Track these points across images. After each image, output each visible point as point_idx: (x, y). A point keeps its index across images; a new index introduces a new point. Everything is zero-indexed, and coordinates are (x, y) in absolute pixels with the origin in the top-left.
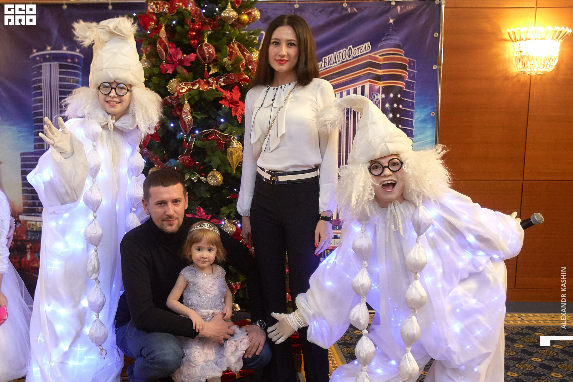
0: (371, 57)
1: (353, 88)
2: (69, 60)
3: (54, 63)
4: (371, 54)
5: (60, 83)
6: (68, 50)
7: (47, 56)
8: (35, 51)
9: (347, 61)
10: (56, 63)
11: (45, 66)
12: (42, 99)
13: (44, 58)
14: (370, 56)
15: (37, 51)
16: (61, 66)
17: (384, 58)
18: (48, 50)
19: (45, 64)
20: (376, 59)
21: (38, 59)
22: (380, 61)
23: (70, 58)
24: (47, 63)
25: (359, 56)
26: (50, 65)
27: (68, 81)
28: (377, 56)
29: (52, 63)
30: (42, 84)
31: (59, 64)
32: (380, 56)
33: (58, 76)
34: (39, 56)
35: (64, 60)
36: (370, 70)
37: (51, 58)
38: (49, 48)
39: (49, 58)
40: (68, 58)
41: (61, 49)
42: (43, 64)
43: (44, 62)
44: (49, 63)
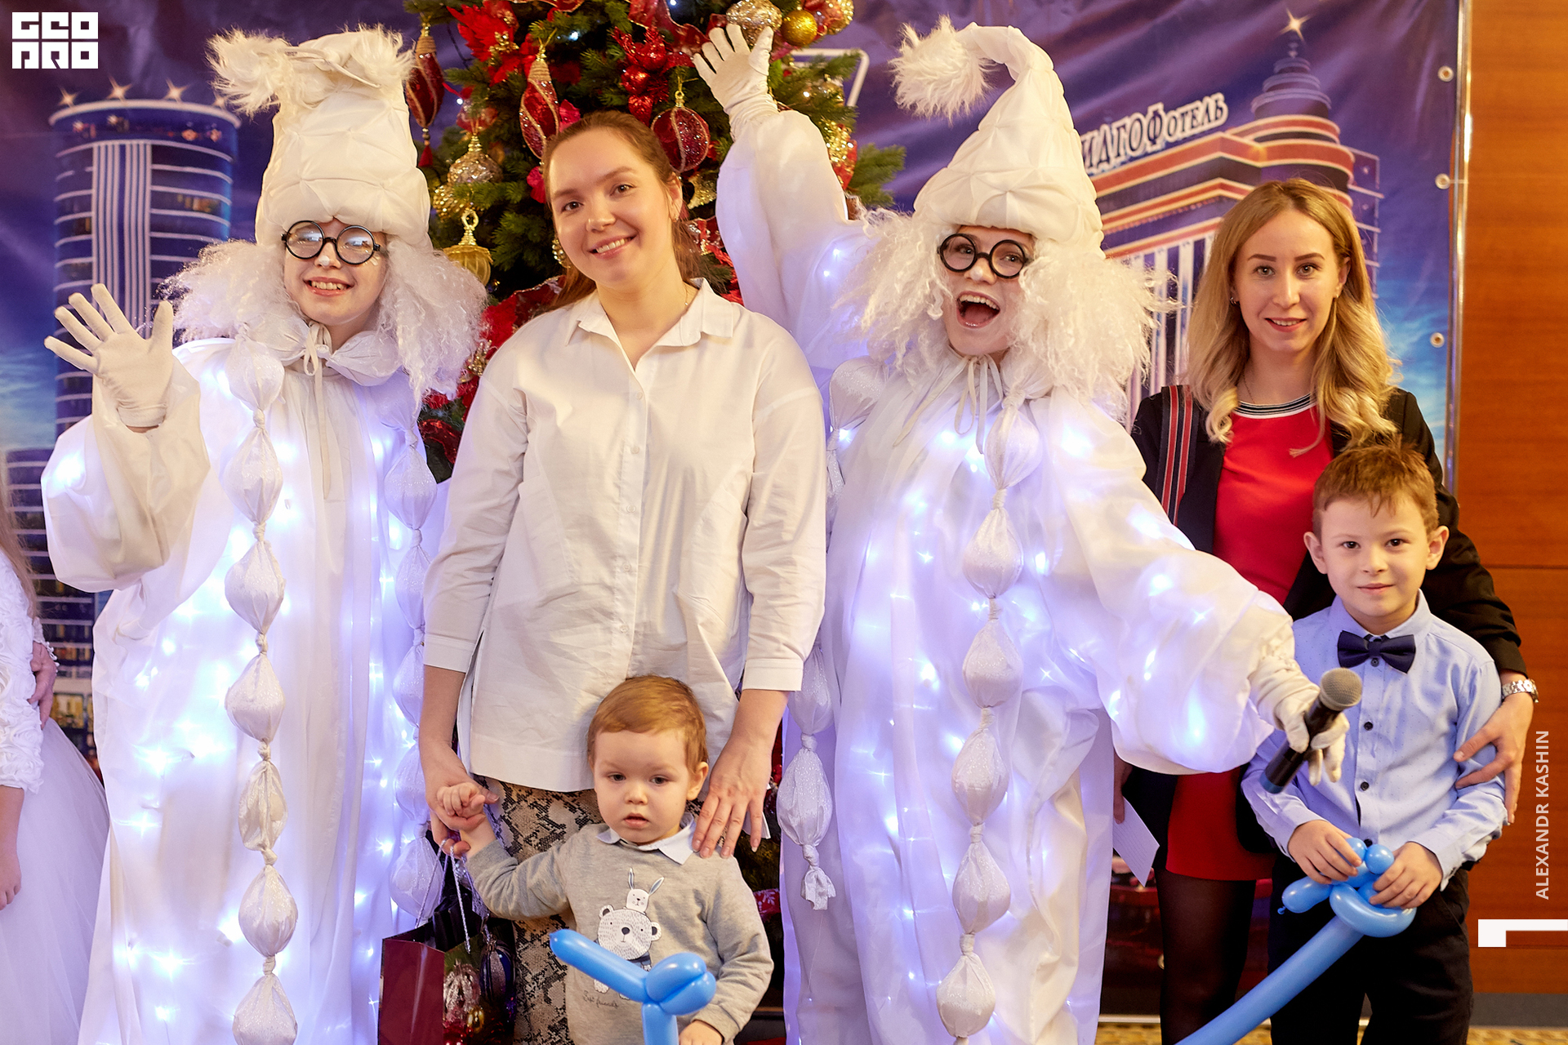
0: (1225, 145)
1: (1165, 247)
2: (189, 135)
3: (135, 142)
4: (1228, 135)
5: (155, 211)
6: (185, 98)
7: (113, 119)
8: (68, 99)
9: (1146, 154)
10: (142, 142)
11: (104, 151)
12: (90, 265)
13: (101, 126)
14: (1223, 140)
15: (78, 103)
16: (159, 155)
17: (1270, 149)
18: (116, 99)
19: (102, 144)
20: (1242, 150)
21: (79, 126)
22: (1256, 157)
23: (194, 129)
24: (110, 143)
25: (1185, 140)
26: (123, 148)
27: (182, 208)
28: (1247, 140)
29: (127, 143)
30: (92, 214)
31: (154, 148)
32: (1260, 140)
33: (149, 188)
34: (82, 116)
35: (171, 134)
36: (1223, 187)
37: (127, 125)
38: (118, 93)
39: (120, 124)
40: (187, 128)
41: (161, 95)
42: (95, 145)
43: (100, 138)
44: (117, 143)
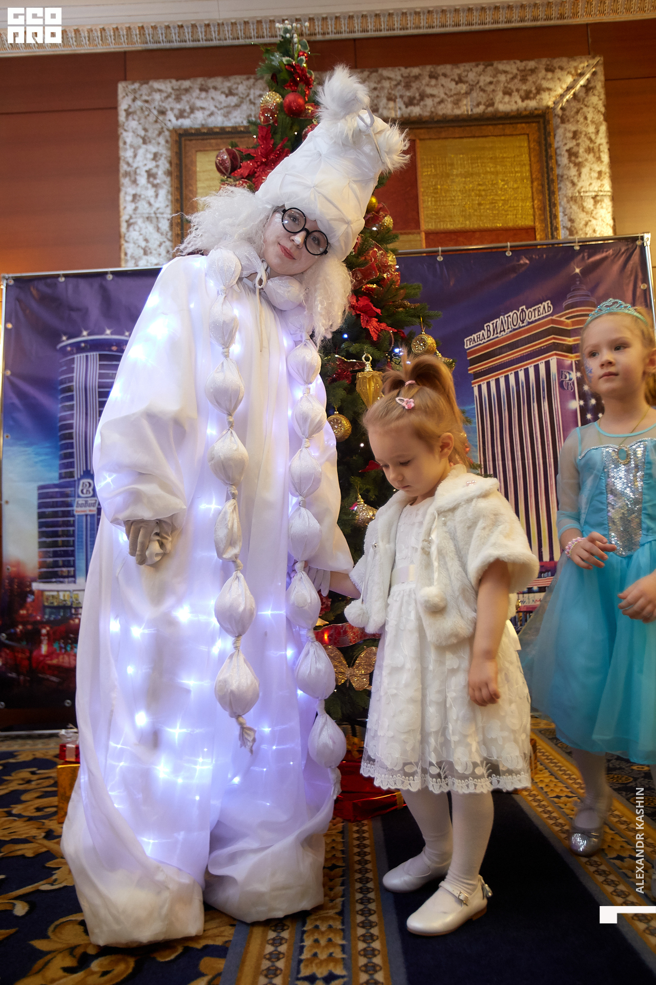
0: (553, 321)
2: (114, 348)
3: (92, 354)
4: (554, 317)
5: (100, 380)
6: (112, 334)
7: (83, 345)
8: (64, 338)
9: (520, 327)
10: (95, 353)
11: (79, 358)
12: (73, 405)
13: (78, 348)
14: (552, 319)
15: (68, 339)
16: (102, 357)
17: (572, 322)
18: (84, 336)
19: (79, 355)
20: (561, 323)
21: (69, 349)
22: (567, 325)
23: (116, 346)
24: (82, 355)
25: (536, 321)
26: (87, 356)
28: (563, 319)
29: (89, 354)
30: (74, 384)
31: (100, 355)
32: (567, 318)
33: (98, 371)
34: (70, 345)
35: (107, 349)
36: (554, 338)
37: (89, 347)
38: (85, 333)
39: (85, 346)
40: (113, 345)
41: (103, 333)
42: (75, 356)
43: (78, 352)
44: (84, 355)
